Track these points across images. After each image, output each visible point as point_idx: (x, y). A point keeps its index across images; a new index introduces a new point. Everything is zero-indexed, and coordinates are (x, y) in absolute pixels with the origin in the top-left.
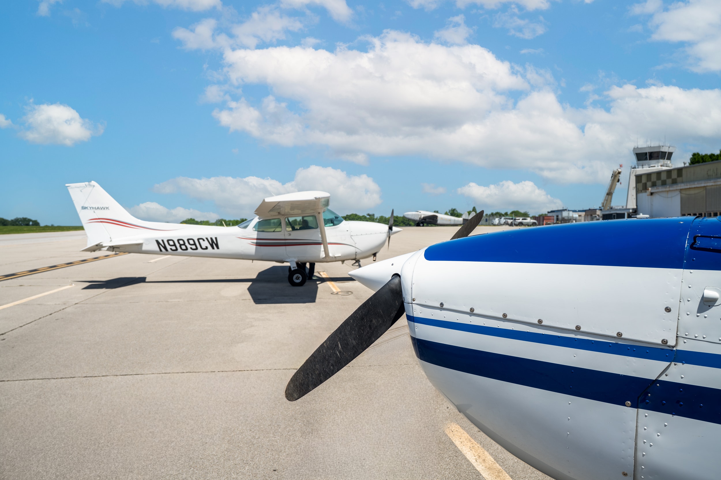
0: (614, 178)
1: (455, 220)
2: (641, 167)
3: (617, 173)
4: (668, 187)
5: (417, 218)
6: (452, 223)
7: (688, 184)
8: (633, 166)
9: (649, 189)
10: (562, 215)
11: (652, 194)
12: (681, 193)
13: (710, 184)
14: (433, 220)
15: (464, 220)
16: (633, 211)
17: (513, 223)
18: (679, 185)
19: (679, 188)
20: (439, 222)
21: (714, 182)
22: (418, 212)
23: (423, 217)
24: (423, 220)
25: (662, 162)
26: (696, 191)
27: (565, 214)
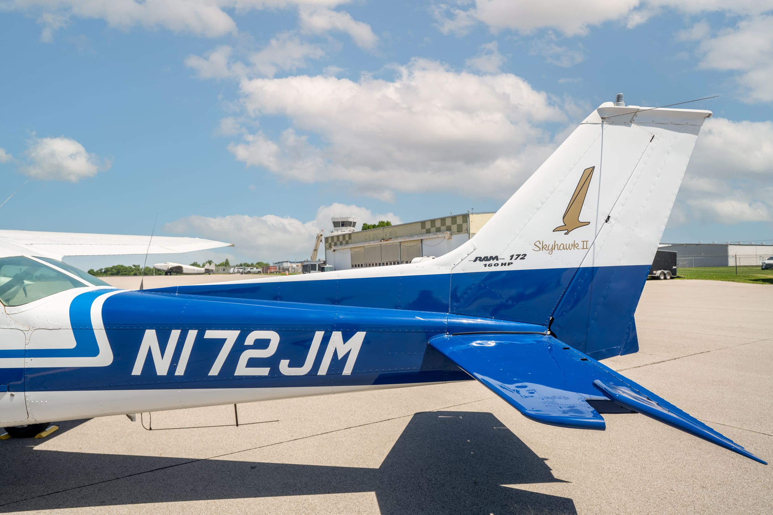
0: (318, 239)
1: (198, 270)
2: (336, 231)
3: (320, 235)
4: (343, 246)
5: (166, 269)
6: (196, 272)
7: (355, 245)
8: (331, 231)
9: (332, 248)
10: (282, 265)
11: (334, 251)
12: (351, 250)
13: (366, 244)
14: (179, 270)
15: (206, 270)
16: (324, 263)
17: (243, 271)
18: (350, 245)
19: (350, 247)
20: (184, 271)
21: (368, 243)
22: (166, 263)
23: (171, 268)
24: (170, 270)
25: (349, 229)
26: (359, 249)
27: (285, 265)
